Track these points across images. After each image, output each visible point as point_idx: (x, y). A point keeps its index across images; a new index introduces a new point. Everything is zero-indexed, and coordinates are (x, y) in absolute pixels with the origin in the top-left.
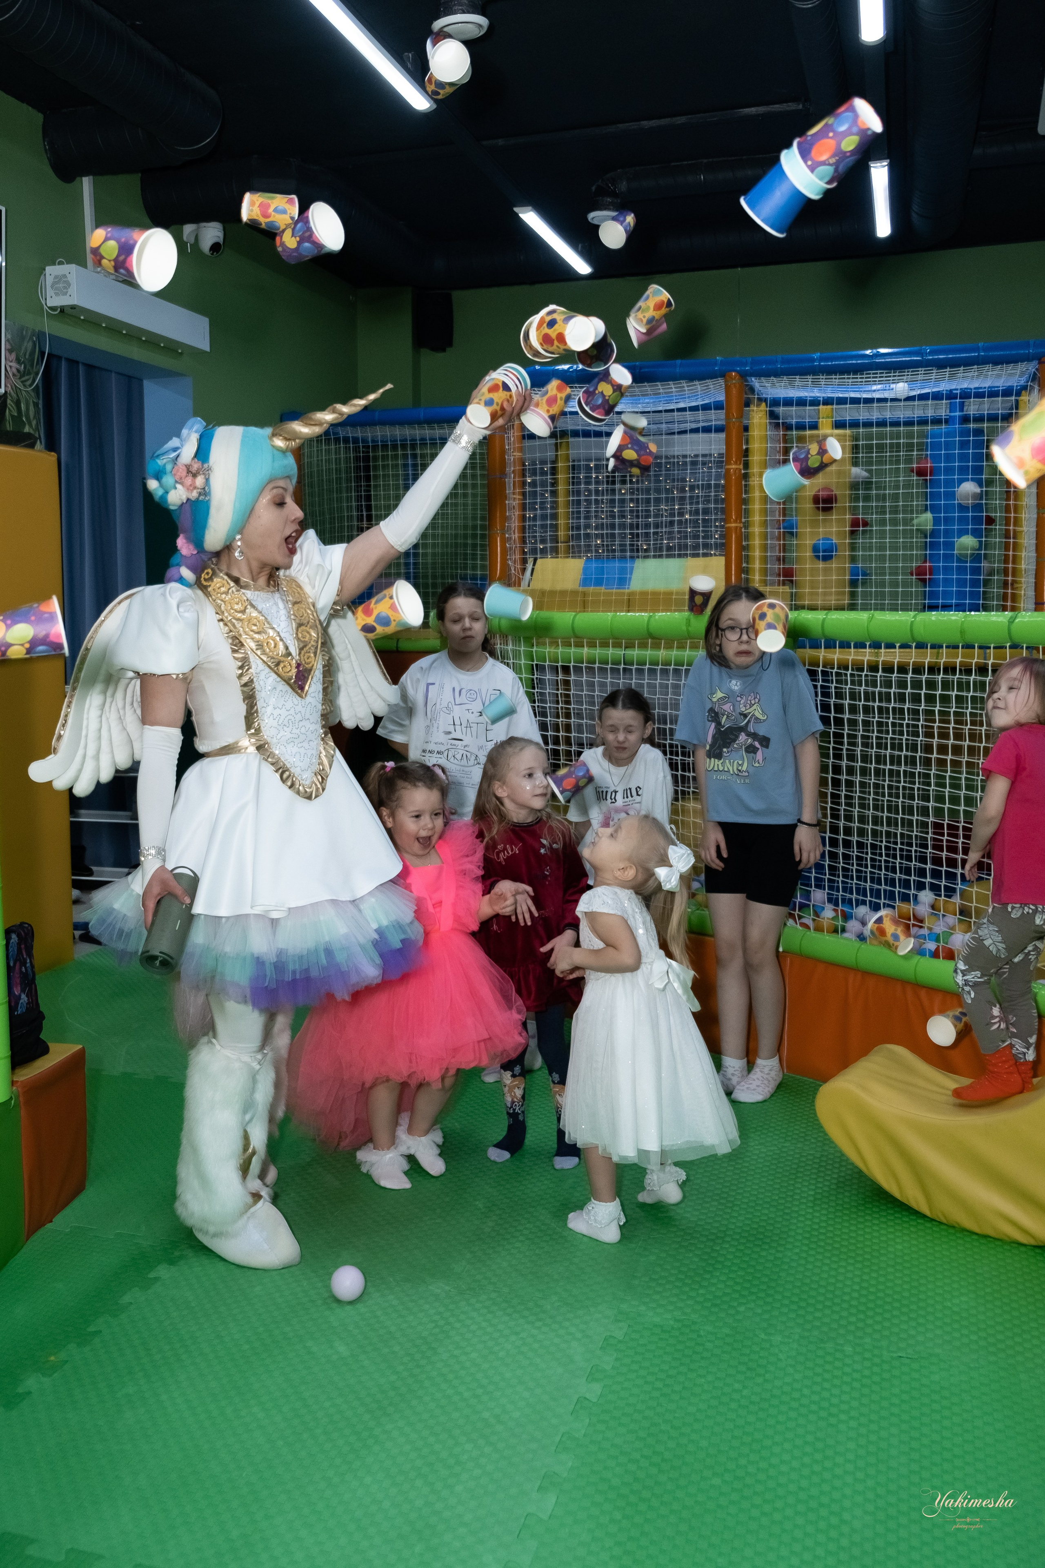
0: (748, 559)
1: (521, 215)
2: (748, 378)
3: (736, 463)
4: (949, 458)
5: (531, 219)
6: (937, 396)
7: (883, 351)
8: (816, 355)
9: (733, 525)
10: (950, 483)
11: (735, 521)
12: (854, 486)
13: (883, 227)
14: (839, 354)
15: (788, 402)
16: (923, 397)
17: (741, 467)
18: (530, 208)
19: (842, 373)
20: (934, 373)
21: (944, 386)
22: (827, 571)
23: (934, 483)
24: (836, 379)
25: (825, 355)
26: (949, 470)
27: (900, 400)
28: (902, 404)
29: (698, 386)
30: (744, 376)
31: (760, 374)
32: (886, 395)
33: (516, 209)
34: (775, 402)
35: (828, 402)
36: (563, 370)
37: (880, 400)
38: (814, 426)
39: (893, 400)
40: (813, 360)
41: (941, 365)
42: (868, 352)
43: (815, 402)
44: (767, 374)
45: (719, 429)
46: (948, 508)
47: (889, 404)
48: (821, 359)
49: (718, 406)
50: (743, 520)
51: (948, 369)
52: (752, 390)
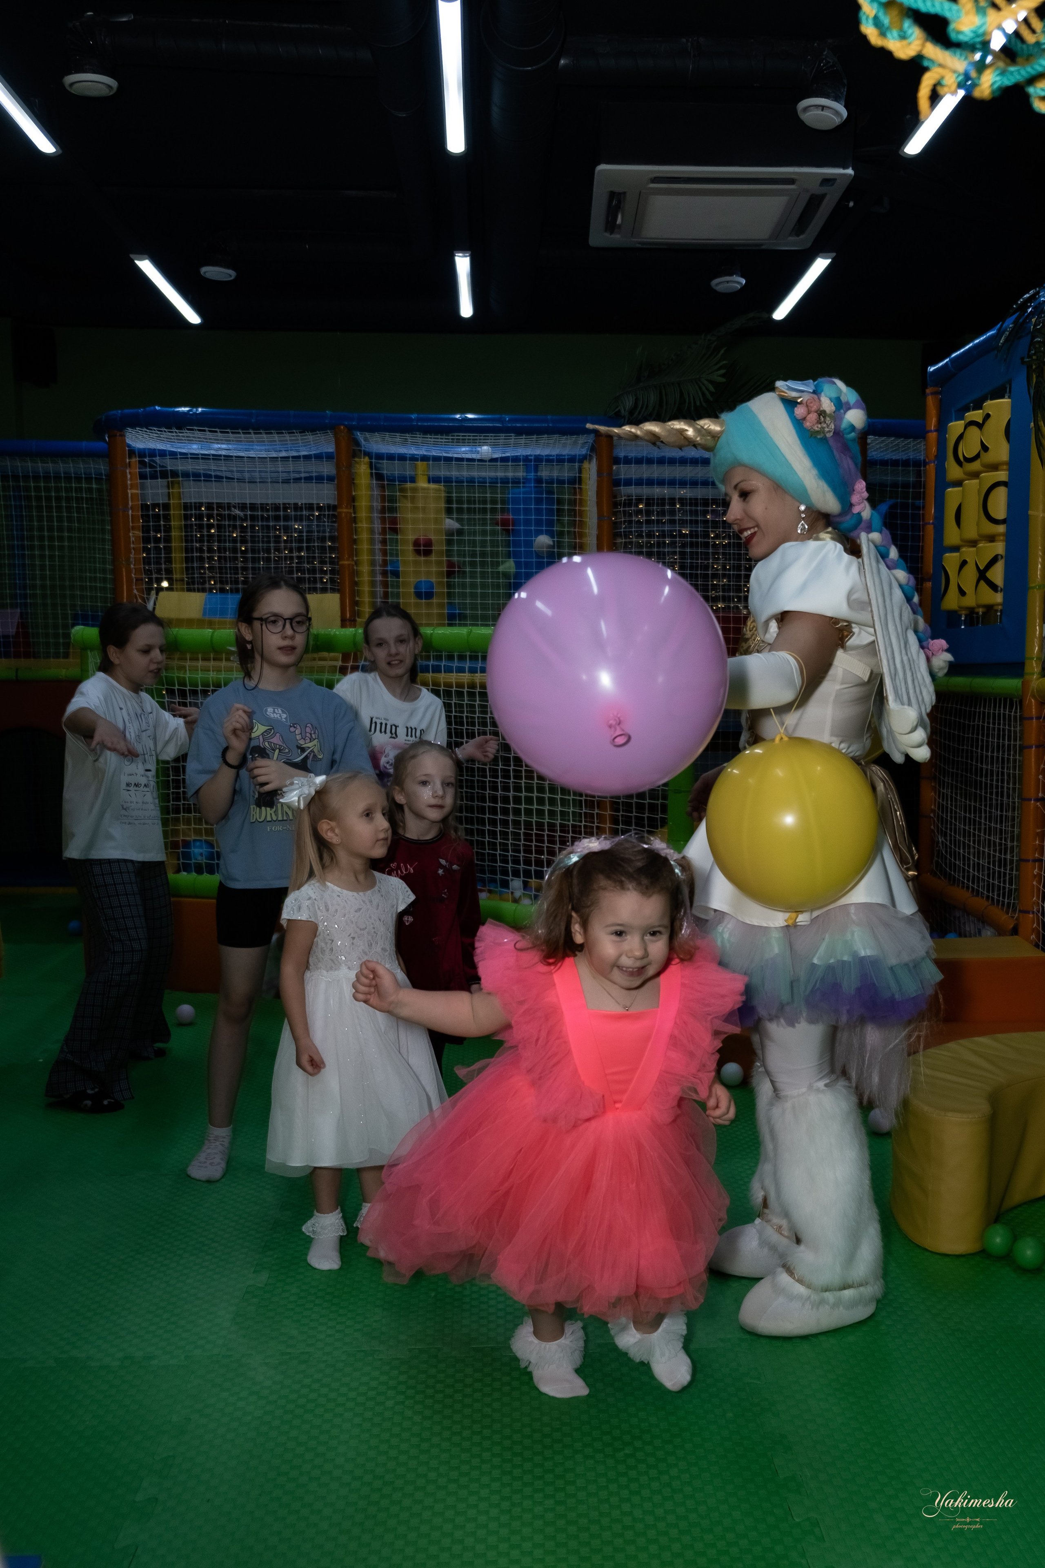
0: (359, 593)
1: (137, 262)
2: (355, 432)
3: (347, 507)
4: (527, 511)
5: (147, 267)
6: (516, 459)
7: (470, 416)
8: (414, 416)
9: (346, 562)
10: (528, 533)
11: (348, 560)
12: (450, 533)
13: (466, 309)
14: (434, 416)
15: (391, 457)
16: (504, 460)
17: (351, 511)
18: (147, 256)
19: (436, 433)
20: (513, 439)
21: (521, 452)
22: (429, 605)
23: (516, 533)
24: (430, 438)
25: (422, 416)
26: (527, 522)
27: (485, 461)
28: (487, 463)
29: (310, 437)
30: (351, 429)
31: (363, 429)
32: (474, 456)
33: (132, 256)
34: (380, 456)
35: (425, 458)
36: (183, 413)
37: (469, 460)
38: (413, 480)
39: (480, 460)
40: (411, 420)
41: (519, 432)
42: (458, 416)
43: (413, 458)
44: (372, 429)
45: (330, 479)
46: (528, 554)
47: (476, 463)
48: (418, 420)
49: (329, 456)
50: (355, 558)
51: (524, 437)
52: (358, 444)
